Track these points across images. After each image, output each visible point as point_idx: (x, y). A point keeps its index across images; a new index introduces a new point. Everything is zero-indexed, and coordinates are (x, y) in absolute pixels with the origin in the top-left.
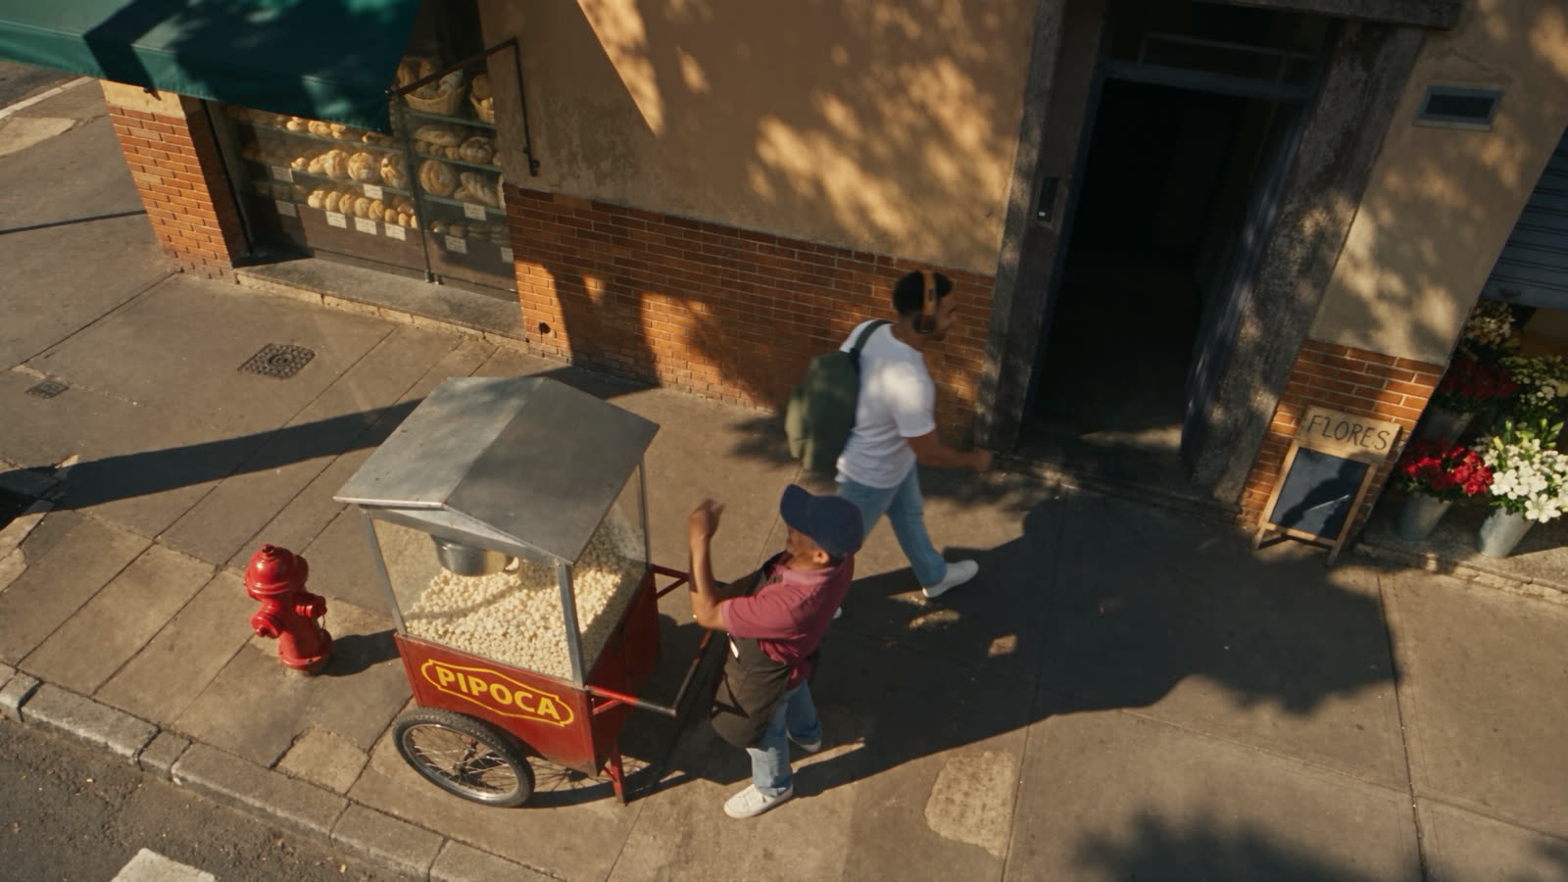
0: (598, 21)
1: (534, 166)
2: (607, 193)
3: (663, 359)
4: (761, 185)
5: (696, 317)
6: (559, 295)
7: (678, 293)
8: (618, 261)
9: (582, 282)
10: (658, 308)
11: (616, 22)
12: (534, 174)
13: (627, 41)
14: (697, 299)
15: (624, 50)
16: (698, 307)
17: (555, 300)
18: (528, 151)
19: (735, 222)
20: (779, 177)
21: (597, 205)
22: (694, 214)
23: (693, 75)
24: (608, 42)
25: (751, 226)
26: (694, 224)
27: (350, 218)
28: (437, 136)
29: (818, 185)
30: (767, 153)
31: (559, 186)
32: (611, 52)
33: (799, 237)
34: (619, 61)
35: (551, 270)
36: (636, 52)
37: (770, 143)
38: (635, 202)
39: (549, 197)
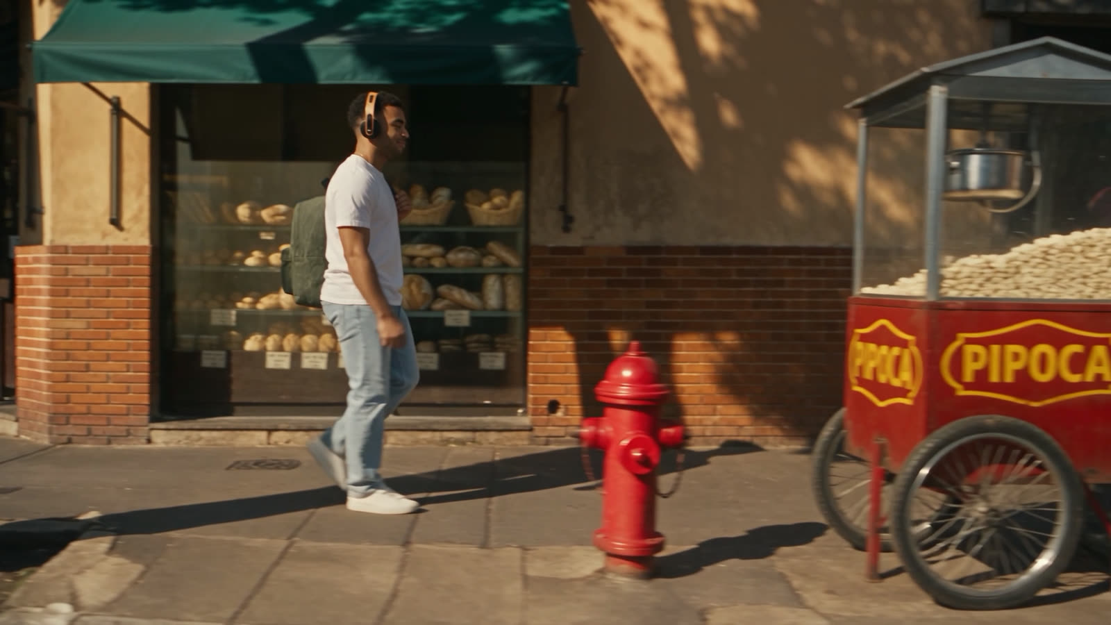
0: (645, 80)
1: (567, 222)
2: (644, 236)
3: (689, 408)
4: (789, 202)
5: (727, 348)
6: (579, 359)
7: (706, 326)
8: (649, 304)
9: (606, 337)
10: (691, 348)
11: (662, 80)
12: (566, 229)
13: (671, 94)
14: (728, 329)
15: (668, 102)
16: (729, 339)
17: (572, 365)
18: (563, 209)
19: (764, 240)
20: (805, 192)
21: (633, 250)
22: (728, 241)
23: (729, 115)
24: (653, 96)
25: (780, 242)
26: (727, 250)
27: (296, 356)
28: (422, 249)
29: (839, 193)
30: (793, 172)
31: (592, 238)
32: (655, 106)
33: (825, 244)
34: (662, 111)
35: (572, 333)
36: (677, 103)
37: (795, 161)
38: (671, 240)
39: (579, 251)
